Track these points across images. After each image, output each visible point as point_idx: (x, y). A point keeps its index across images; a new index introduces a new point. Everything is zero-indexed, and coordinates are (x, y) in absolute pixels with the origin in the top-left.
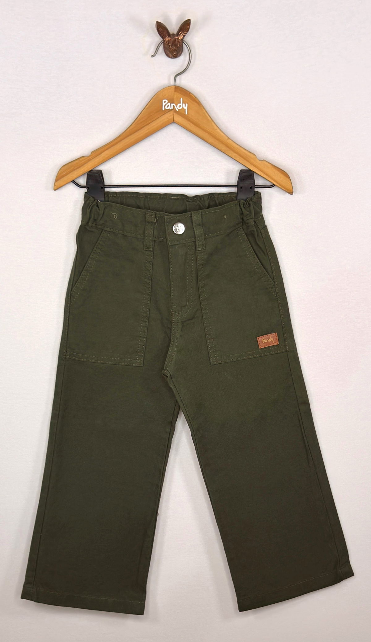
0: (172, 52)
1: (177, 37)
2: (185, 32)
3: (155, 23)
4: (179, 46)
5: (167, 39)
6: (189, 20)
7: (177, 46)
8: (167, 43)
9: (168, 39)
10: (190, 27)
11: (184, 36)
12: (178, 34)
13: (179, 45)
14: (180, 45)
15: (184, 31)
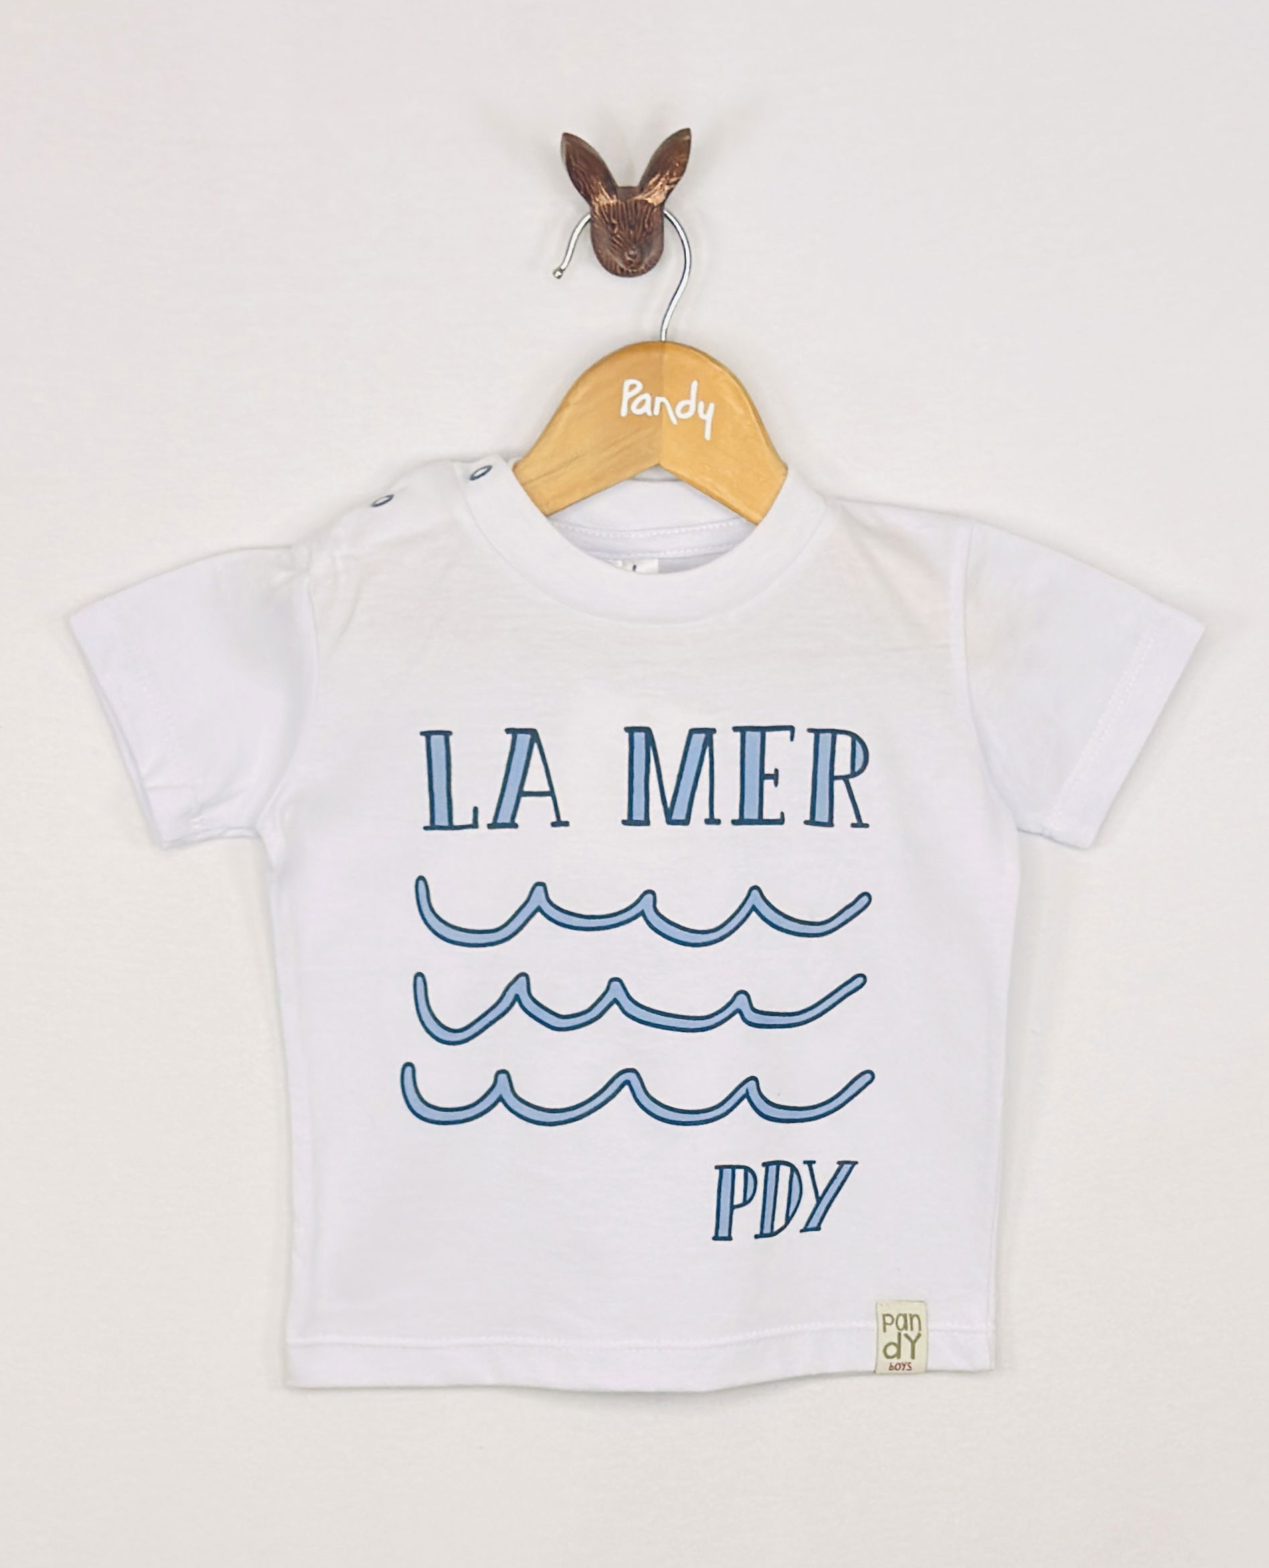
0: (621, 252)
1: (639, 197)
2: (671, 176)
3: (557, 141)
4: (646, 226)
5: (601, 202)
6: (687, 132)
7: (641, 227)
8: (605, 216)
9: (604, 199)
10: (688, 157)
11: (669, 192)
12: (643, 187)
13: (649, 223)
14: (652, 224)
15: (667, 174)
